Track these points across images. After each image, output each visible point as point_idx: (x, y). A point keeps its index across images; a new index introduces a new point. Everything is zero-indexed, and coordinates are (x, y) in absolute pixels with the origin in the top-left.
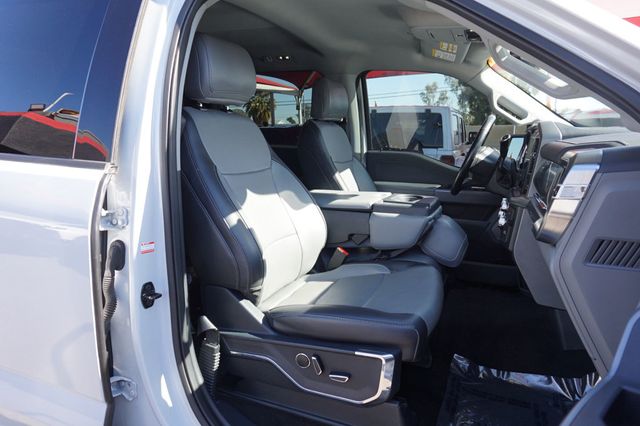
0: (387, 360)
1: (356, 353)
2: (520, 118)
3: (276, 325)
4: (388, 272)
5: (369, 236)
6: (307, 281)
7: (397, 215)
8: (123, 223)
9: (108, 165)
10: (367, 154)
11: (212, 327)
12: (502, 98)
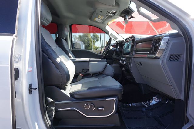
0: (116, 99)
1: (106, 99)
2: (116, 39)
3: (76, 96)
4: (98, 79)
5: (89, 70)
6: (71, 85)
7: (97, 62)
8: (18, 60)
9: (14, 35)
10: (72, 50)
11: (52, 100)
12: (111, 34)
